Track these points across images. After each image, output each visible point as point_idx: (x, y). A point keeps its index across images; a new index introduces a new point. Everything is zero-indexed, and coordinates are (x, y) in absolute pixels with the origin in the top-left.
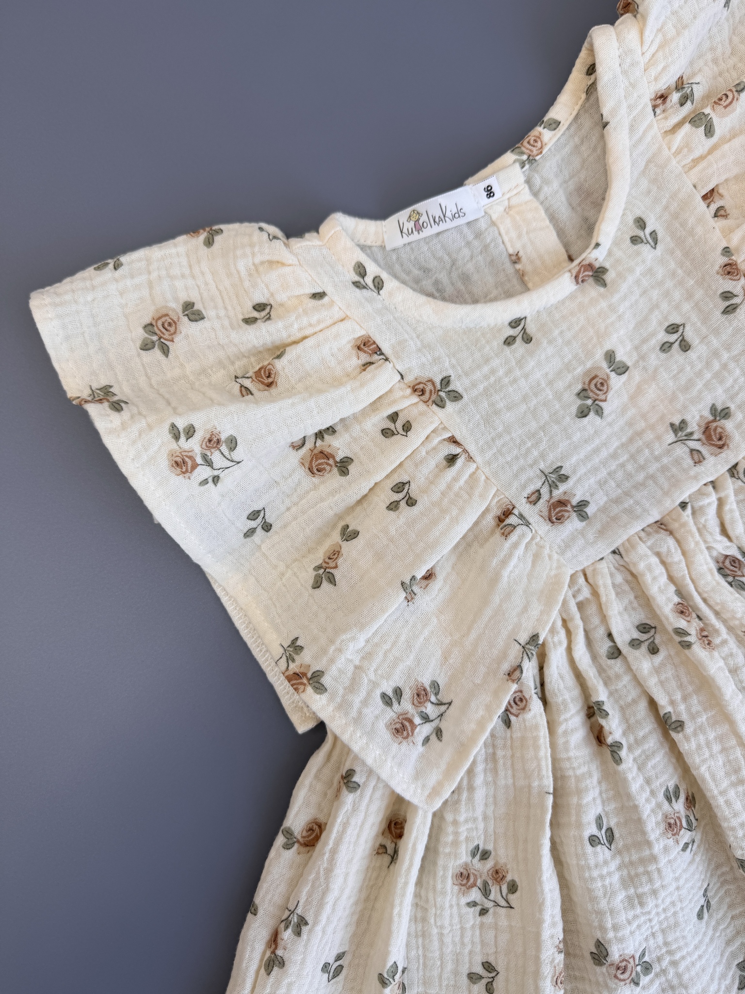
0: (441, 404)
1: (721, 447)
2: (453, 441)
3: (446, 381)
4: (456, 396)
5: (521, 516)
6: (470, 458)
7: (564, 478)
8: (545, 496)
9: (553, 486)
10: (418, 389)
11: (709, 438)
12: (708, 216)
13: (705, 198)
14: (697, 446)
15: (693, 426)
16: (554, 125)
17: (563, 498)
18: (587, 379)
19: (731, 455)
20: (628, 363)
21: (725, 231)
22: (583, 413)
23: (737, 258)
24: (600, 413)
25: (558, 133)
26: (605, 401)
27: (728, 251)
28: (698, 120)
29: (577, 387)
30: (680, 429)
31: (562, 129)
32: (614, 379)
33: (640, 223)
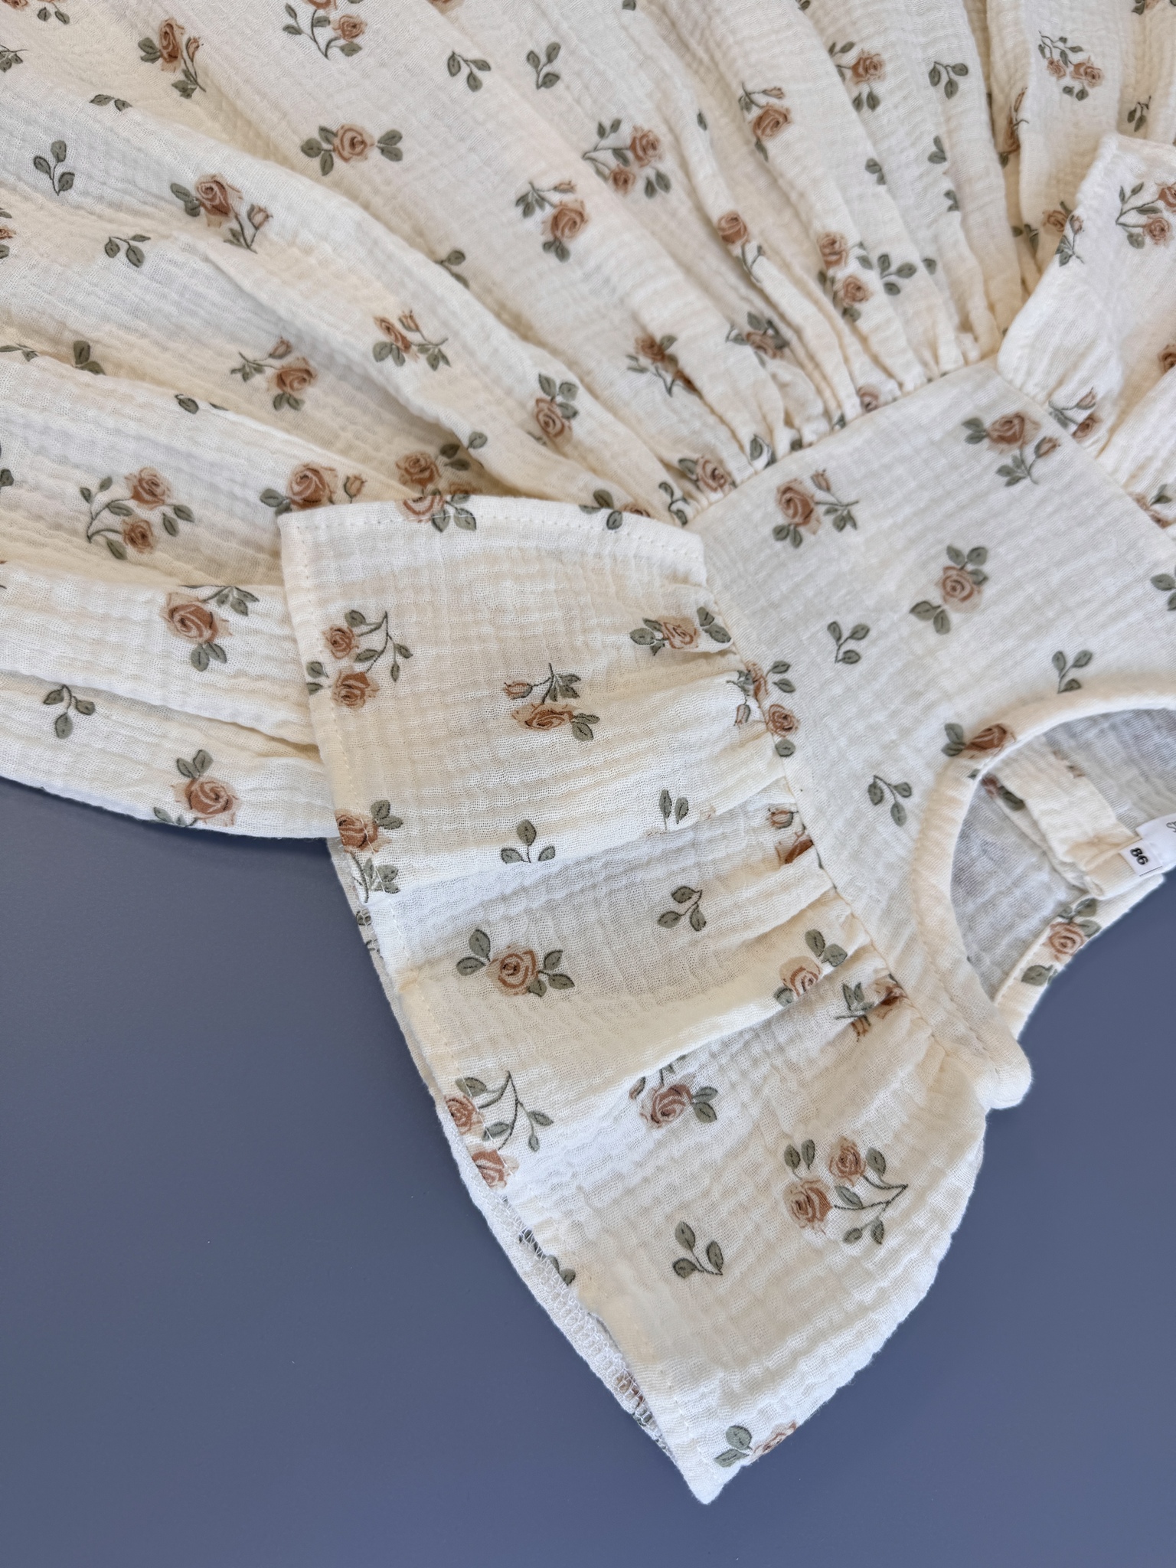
1: (789, 489)
2: (1161, 522)
5: (1064, 421)
6: (1139, 499)
7: (1003, 471)
8: (1030, 451)
9: (1020, 462)
11: (806, 502)
12: (807, 814)
13: (807, 845)
14: (820, 495)
15: (828, 521)
16: (1032, 976)
17: (1003, 446)
18: (975, 599)
19: (775, 478)
20: (913, 618)
21: (783, 785)
22: (979, 554)
23: (772, 740)
24: (953, 553)
25: (1023, 965)
26: (947, 569)
27: (785, 751)
28: (837, 957)
29: (989, 591)
30: (844, 520)
31: (1018, 972)
32: (935, 597)
33: (898, 815)
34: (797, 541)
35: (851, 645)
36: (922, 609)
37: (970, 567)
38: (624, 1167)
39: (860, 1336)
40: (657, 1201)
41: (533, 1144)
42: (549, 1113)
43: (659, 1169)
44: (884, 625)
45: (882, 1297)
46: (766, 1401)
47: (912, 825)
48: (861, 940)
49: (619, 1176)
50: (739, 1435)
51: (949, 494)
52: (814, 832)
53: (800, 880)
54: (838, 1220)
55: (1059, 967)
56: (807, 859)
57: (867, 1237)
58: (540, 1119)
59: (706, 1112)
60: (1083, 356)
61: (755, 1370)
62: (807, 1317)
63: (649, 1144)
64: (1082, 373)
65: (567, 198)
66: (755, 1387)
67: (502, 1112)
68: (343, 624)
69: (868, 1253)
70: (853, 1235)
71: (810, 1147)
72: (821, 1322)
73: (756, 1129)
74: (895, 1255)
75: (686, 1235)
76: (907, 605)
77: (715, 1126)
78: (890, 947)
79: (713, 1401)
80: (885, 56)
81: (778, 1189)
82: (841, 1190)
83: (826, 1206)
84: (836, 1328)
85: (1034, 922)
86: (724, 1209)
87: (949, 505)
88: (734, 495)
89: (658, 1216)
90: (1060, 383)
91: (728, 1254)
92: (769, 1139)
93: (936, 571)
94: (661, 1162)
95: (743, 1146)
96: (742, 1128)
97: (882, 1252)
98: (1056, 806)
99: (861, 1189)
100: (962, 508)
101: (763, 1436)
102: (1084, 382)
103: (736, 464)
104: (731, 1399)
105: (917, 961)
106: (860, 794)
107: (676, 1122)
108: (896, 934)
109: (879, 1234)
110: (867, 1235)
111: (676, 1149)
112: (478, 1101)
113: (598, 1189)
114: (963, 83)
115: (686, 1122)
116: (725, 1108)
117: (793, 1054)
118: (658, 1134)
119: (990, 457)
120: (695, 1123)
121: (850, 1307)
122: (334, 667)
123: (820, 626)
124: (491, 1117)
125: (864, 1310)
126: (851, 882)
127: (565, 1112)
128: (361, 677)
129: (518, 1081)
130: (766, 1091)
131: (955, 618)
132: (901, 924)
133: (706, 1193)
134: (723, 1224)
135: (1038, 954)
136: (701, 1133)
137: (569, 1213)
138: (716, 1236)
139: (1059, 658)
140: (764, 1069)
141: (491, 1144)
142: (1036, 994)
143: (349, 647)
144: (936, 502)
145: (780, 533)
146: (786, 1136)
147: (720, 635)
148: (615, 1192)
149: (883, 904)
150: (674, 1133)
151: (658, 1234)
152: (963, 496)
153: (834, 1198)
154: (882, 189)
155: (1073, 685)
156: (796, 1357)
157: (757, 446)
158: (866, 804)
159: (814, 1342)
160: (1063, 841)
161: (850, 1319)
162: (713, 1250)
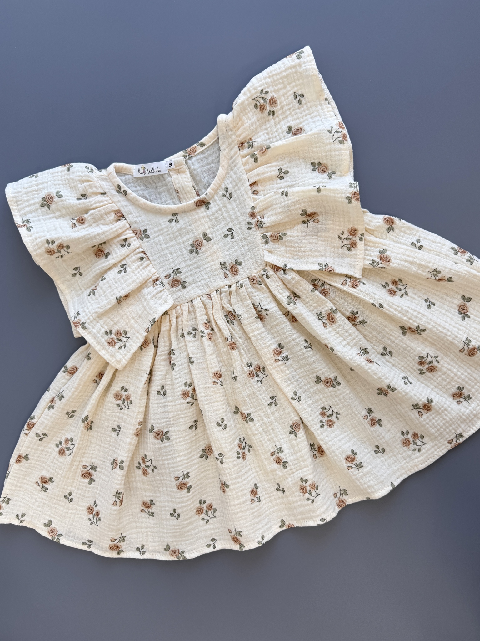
0: (142, 239)
1: (235, 274)
2: (144, 252)
3: (145, 231)
4: (148, 237)
5: (162, 282)
6: (148, 259)
7: (179, 272)
8: (172, 277)
9: (175, 274)
10: (135, 232)
11: (232, 270)
12: (250, 192)
13: (251, 185)
14: (227, 272)
15: (227, 265)
16: (203, 145)
17: (178, 279)
18: (195, 240)
19: (238, 278)
20: (211, 238)
21: (254, 200)
22: (191, 252)
23: (256, 211)
24: (197, 253)
25: (204, 148)
26: (200, 249)
27: (253, 208)
28: (253, 156)
29: (191, 242)
30: (223, 265)
31: (206, 147)
32: (205, 242)
33: (227, 189)
34: (236, 261)
35: (229, 233)
36: (209, 240)
37: (194, 248)
38: (310, 120)
39: (271, 72)
40: (304, 111)
41: (332, 127)
42: (327, 132)
43: (302, 118)
44: (219, 237)
45: (265, 78)
46: (293, 64)
47: (223, 186)
48: (244, 160)
49: (312, 118)
50: (299, 57)
51: (195, 268)
52: (249, 188)
53: (255, 176)
54: (269, 97)
55: (196, 145)
56: (252, 181)
57: (264, 91)
58: (329, 132)
59: (290, 128)
60: (154, 296)
61: (294, 70)
62: (281, 78)
63: (304, 123)
64: (155, 292)
65: (277, 357)
66: (294, 67)
67: (336, 135)
68: (352, 249)
69: (265, 88)
70: (267, 92)
71: (269, 114)
72: (278, 77)
73: (280, 122)
74: (260, 86)
75: (300, 102)
76: (212, 241)
77: (289, 124)
78: (238, 157)
79: (303, 65)
80: (180, 397)
81: (279, 107)
82: (266, 103)
83: (270, 100)
84: (276, 75)
85: (199, 157)
86: (291, 105)
87: (195, 265)
88: (249, 275)
89: (305, 107)
90: (161, 291)
91: (293, 96)
92: (277, 119)
93: (203, 249)
94: (302, 120)
95: (283, 119)
96: (282, 123)
97: (263, 87)
98: (186, 184)
99: (262, 102)
100: (192, 265)
101: (294, 56)
102: (156, 289)
103: (247, 282)
104: (300, 65)
105: (233, 152)
106: (235, 196)
107: (297, 127)
108: (235, 160)
109: (262, 91)
110: (264, 92)
111: (298, 121)
112: (341, 139)
113: (316, 116)
114: (159, 388)
115: (294, 126)
116: (285, 128)
117: (267, 137)
118: (301, 126)
119: (182, 277)
120: (293, 126)
121: (272, 79)
122: (357, 239)
123: (237, 238)
124: (339, 135)
125: (269, 77)
126: (243, 174)
127: (324, 131)
128: (351, 234)
129: (332, 141)
130: (275, 130)
131: (201, 236)
132: (233, 162)
133: (294, 110)
134: (292, 103)
135: (199, 149)
136: (292, 124)
137: (324, 112)
138: (294, 100)
139: (177, 222)
140: (274, 135)
141: (340, 130)
142: (203, 141)
143: (352, 242)
144: (198, 267)
145: (240, 264)
146: (274, 119)
147: (264, 237)
148: (313, 115)
149: (236, 168)
150: (298, 125)
151: (306, 104)
152: (192, 267)
153: (268, 101)
154: (191, 356)
155: (175, 214)
156: (285, 71)
157: (241, 286)
158: (234, 193)
159: (281, 73)
160: (187, 174)
161: (272, 76)
162: (295, 98)
